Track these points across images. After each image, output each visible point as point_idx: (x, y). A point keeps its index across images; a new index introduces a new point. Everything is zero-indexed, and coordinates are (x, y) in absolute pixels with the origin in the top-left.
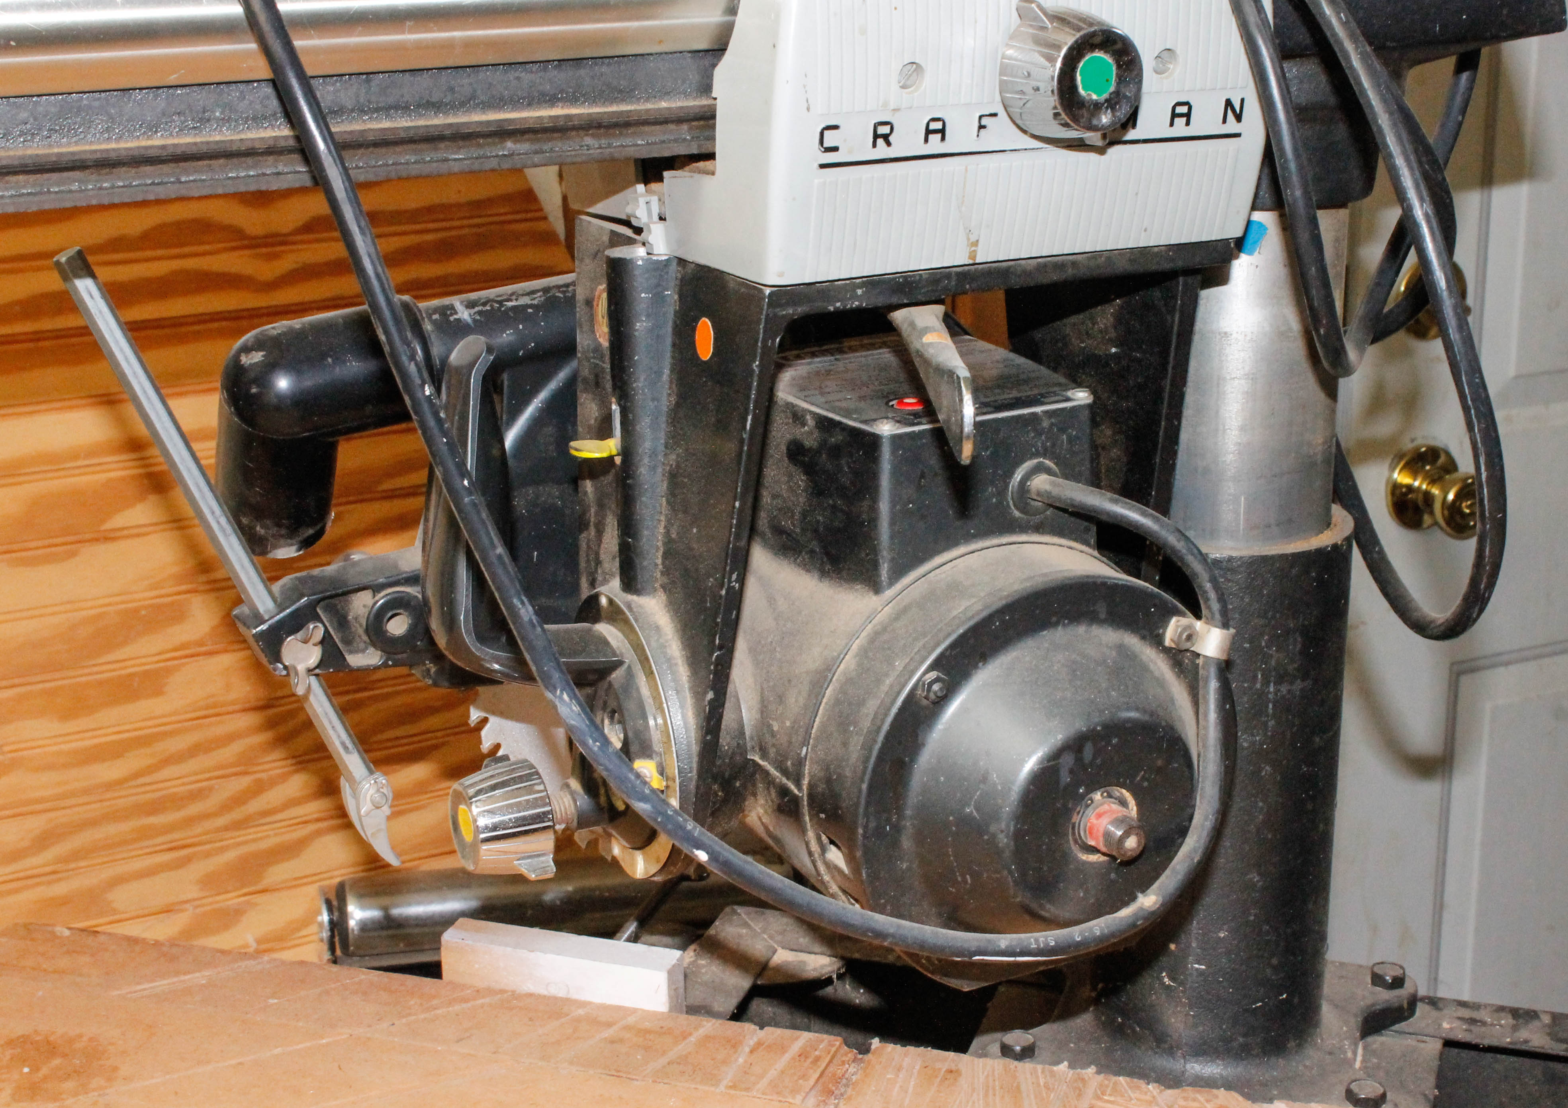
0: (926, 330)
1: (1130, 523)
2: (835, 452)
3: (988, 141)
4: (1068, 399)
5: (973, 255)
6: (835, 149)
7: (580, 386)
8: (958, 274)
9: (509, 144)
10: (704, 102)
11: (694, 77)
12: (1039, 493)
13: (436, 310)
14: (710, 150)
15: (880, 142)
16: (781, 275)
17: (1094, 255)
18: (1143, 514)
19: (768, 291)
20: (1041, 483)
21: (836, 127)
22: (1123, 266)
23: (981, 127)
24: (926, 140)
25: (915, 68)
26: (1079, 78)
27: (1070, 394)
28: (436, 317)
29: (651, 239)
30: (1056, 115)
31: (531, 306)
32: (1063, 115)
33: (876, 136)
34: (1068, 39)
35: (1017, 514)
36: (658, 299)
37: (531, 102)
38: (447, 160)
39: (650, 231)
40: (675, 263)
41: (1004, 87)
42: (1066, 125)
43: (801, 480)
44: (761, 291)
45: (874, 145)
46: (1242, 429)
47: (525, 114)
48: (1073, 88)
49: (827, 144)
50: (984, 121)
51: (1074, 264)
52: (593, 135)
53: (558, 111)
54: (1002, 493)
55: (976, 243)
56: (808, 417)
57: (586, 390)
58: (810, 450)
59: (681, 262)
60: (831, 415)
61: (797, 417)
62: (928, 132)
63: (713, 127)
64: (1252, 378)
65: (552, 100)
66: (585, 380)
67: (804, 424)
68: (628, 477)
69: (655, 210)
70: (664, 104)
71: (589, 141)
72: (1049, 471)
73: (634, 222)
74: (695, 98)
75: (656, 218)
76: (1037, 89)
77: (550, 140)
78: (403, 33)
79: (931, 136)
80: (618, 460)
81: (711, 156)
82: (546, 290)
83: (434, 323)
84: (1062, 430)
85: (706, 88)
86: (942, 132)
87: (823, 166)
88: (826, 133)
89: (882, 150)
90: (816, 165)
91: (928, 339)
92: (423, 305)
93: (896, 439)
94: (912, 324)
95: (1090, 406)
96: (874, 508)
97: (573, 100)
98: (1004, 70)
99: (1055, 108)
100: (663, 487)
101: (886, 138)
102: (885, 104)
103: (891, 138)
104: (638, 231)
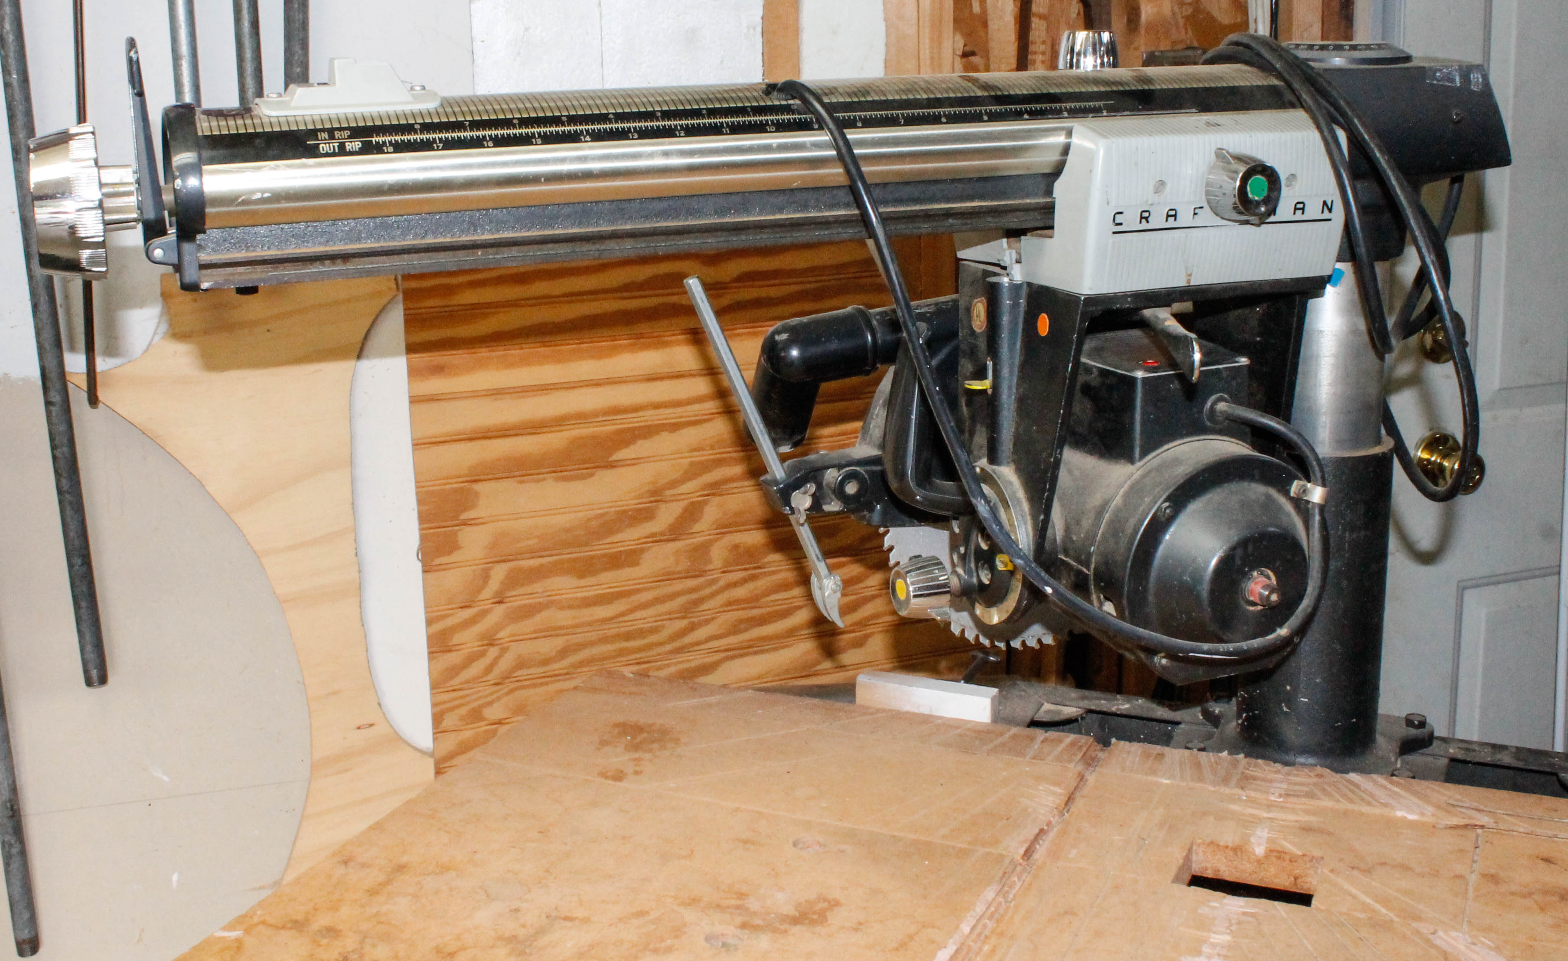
0: (1165, 320)
1: (1273, 428)
2: (1110, 388)
3: (1198, 222)
4: (1237, 362)
5: (1189, 281)
6: (1121, 224)
7: (961, 355)
8: (1180, 291)
9: (950, 220)
10: (1048, 200)
11: (1043, 187)
12: (1221, 412)
13: (878, 314)
14: (1051, 224)
15: (1143, 220)
16: (1091, 289)
17: (1252, 284)
18: (1279, 423)
19: (1083, 298)
20: (1222, 406)
21: (1121, 213)
22: (1267, 289)
23: (1195, 214)
24: (1167, 220)
25: (1162, 183)
26: (1248, 189)
27: (1237, 359)
28: (878, 317)
29: (1013, 272)
30: (1235, 208)
31: (929, 312)
32: (1240, 207)
33: (1142, 218)
34: (1242, 169)
35: (1208, 424)
36: (1015, 305)
37: (962, 199)
38: (919, 228)
39: (1012, 268)
40: (1025, 286)
41: (1208, 193)
42: (1240, 213)
43: (1089, 405)
44: (1080, 298)
45: (1141, 222)
46: (1330, 385)
47: (959, 205)
48: (1246, 193)
49: (1117, 221)
50: (1197, 211)
51: (1242, 288)
52: (993, 217)
53: (976, 204)
54: (1201, 411)
55: (1190, 275)
56: (1094, 370)
57: (964, 357)
58: (1094, 388)
59: (1029, 285)
60: (1108, 368)
61: (1088, 370)
62: (1168, 216)
63: (1054, 212)
64: (1336, 356)
65: (972, 198)
66: (964, 352)
67: (1091, 374)
68: (996, 401)
69: (1014, 256)
70: (1028, 201)
71: (990, 219)
72: (1225, 400)
73: (1002, 264)
74: (1043, 198)
75: (1014, 261)
76: (1225, 194)
77: (971, 218)
78: (905, 164)
79: (1169, 219)
80: (990, 392)
81: (1052, 228)
82: (936, 304)
83: (878, 320)
84: (1234, 378)
85: (1049, 192)
86: (1175, 216)
87: (1114, 233)
88: (1117, 216)
89: (1144, 225)
90: (1111, 232)
91: (1167, 323)
92: (871, 311)
93: (1144, 380)
94: (1156, 317)
95: (1248, 367)
96: (1132, 418)
97: (982, 197)
98: (1208, 184)
99: (1235, 203)
100: (1013, 407)
101: (1146, 219)
102: (1147, 201)
103: (1149, 219)
104: (1005, 268)
